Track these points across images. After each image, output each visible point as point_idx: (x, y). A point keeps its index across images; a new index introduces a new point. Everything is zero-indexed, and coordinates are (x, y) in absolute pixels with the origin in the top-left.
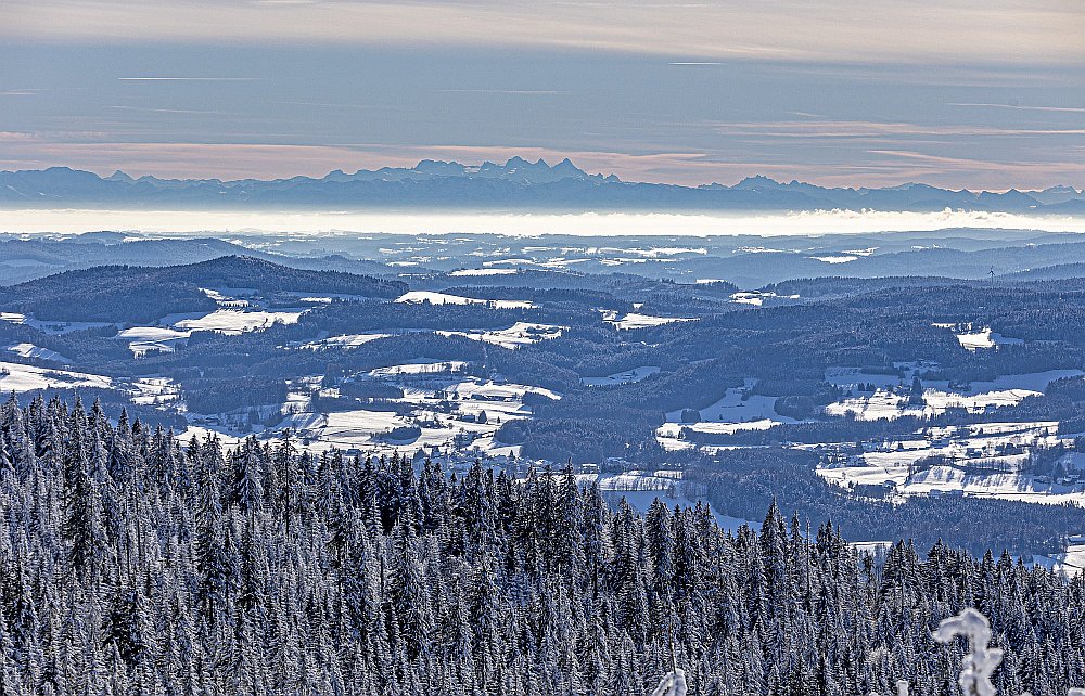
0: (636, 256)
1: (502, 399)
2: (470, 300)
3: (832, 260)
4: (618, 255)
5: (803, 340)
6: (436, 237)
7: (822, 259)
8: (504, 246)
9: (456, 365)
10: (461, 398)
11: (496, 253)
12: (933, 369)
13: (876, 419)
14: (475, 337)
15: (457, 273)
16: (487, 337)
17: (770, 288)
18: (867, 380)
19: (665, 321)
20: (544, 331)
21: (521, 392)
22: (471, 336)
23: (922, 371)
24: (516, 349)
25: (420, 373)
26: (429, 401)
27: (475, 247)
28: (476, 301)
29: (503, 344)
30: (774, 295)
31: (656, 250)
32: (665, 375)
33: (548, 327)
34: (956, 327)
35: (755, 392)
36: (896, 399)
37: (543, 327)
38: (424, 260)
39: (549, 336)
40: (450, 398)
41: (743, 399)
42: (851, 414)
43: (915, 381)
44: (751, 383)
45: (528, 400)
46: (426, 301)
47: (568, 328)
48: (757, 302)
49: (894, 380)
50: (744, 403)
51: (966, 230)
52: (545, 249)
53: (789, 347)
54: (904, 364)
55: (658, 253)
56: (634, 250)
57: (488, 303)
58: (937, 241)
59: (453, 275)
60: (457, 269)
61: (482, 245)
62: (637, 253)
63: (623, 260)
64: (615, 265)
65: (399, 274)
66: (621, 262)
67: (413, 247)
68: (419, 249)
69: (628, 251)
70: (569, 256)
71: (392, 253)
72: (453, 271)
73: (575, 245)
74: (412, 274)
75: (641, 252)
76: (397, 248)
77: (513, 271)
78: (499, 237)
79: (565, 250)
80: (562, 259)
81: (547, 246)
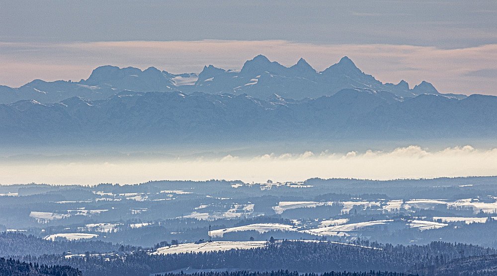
0: (469, 212)
4: (427, 214)
6: (127, 188)
8: (243, 201)
11: (230, 214)
15: (164, 251)
27: (192, 203)
38: (108, 228)
52: (312, 204)
56: (467, 203)
59: (154, 253)
60: (164, 244)
61: (205, 201)
62: (471, 208)
63: (449, 219)
64: (435, 229)
65: (64, 254)
66: (445, 222)
67: (88, 207)
68: (99, 211)
69: (456, 204)
70: (354, 216)
71: (52, 218)
72: (158, 246)
73: (364, 197)
74: (87, 253)
75: (479, 205)
76: (61, 209)
77: (261, 244)
78: (236, 186)
79: (349, 205)
80: (345, 221)
81: (317, 199)
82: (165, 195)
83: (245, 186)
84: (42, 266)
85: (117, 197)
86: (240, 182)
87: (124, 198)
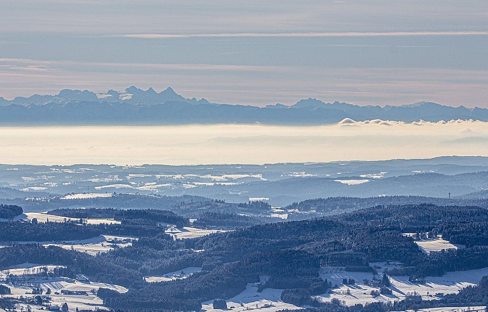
0: (210, 180)
1: (84, 293)
2: (67, 219)
3: (350, 182)
4: (191, 181)
5: (306, 247)
6: (65, 167)
7: (343, 182)
8: (113, 174)
9: (51, 268)
10: (53, 293)
11: (106, 180)
12: (398, 268)
13: (354, 305)
14: (67, 247)
16: (75, 247)
17: (295, 206)
18: (349, 276)
19: (211, 232)
20: (120, 242)
21: (97, 288)
22: (64, 247)
23: (390, 269)
24: (98, 255)
25: (23, 275)
26: (28, 296)
27: (91, 174)
28: (72, 219)
29: (88, 252)
30: (297, 210)
31: (226, 176)
32: (205, 273)
33: (123, 238)
34: (417, 236)
35: (267, 286)
36: (370, 289)
37: (119, 238)
39: (123, 246)
40: (44, 293)
41: (259, 291)
42: (335, 301)
43: (385, 276)
44: (264, 279)
45: (101, 293)
46: (35, 220)
47: (137, 239)
48: (284, 217)
49: (369, 276)
50: (258, 294)
51: (455, 158)
52: (143, 176)
53: (294, 252)
54: (377, 264)
55: (226, 178)
56: (209, 176)
57: (81, 221)
58: (432, 167)
59: (64, 198)
60: (69, 194)
61: (97, 174)
62: (211, 178)
63: (199, 183)
64: (192, 188)
65: (26, 198)
66: (196, 185)
67: (47, 175)
68: (51, 177)
69: (204, 177)
70: (160, 181)
71: (31, 180)
72: (66, 195)
73: (166, 173)
74: (35, 198)
75: (214, 177)
76: (35, 176)
77: (109, 195)
78: (112, 167)
79: (158, 176)
80: (155, 183)
81: (145, 173)
82: (81, 171)
83: (116, 167)
84: (5, 205)
85: (61, 171)
86: (114, 165)
87: (63, 171)
